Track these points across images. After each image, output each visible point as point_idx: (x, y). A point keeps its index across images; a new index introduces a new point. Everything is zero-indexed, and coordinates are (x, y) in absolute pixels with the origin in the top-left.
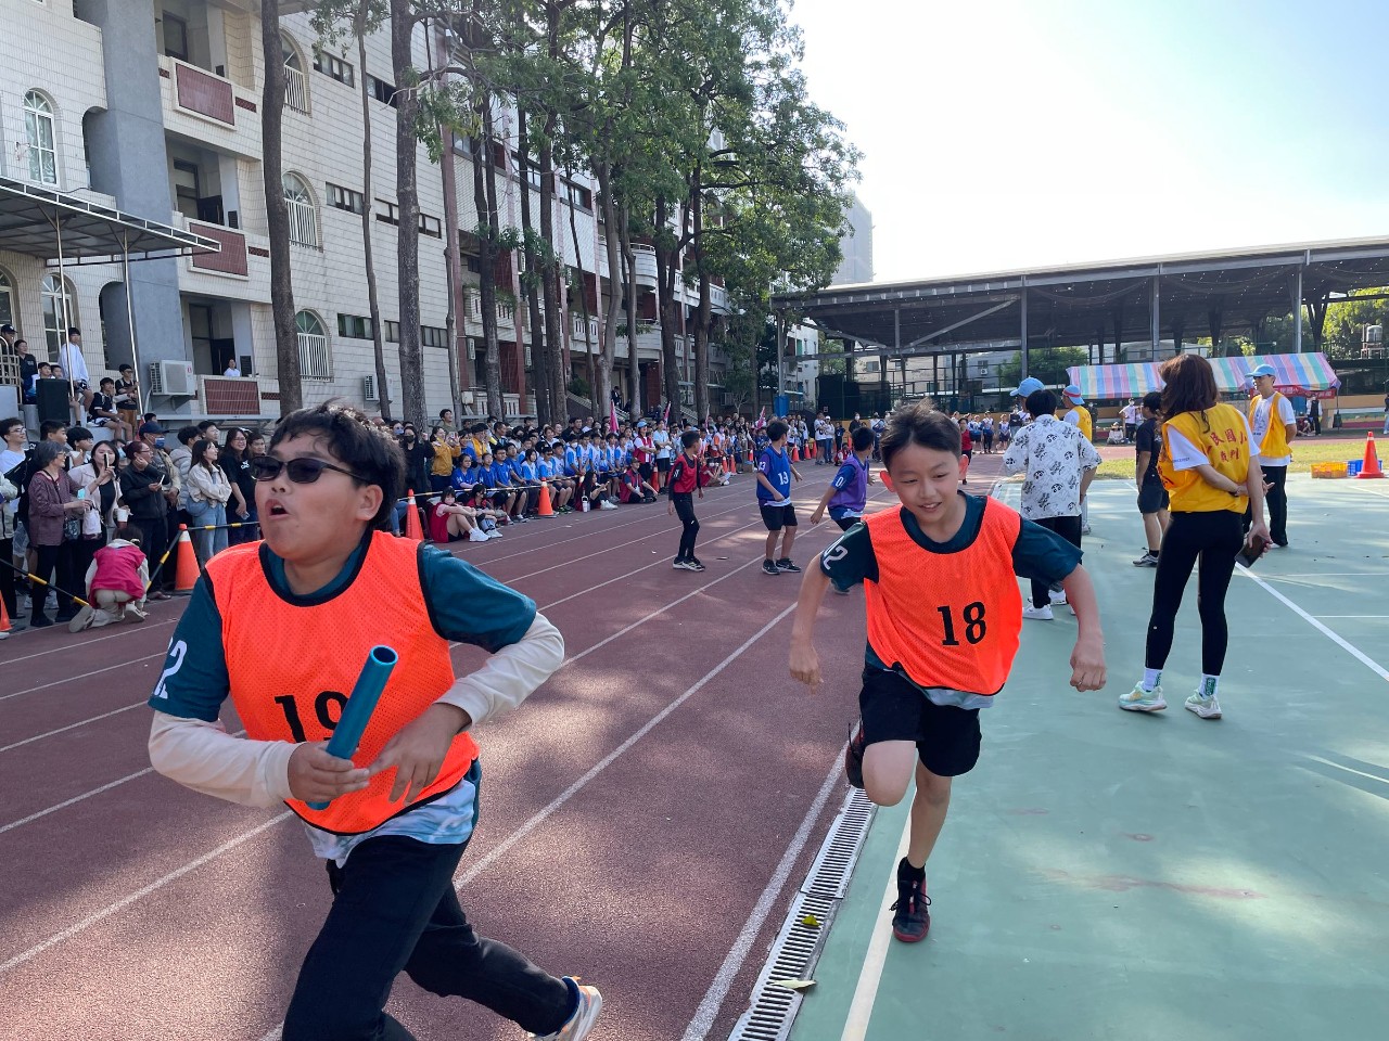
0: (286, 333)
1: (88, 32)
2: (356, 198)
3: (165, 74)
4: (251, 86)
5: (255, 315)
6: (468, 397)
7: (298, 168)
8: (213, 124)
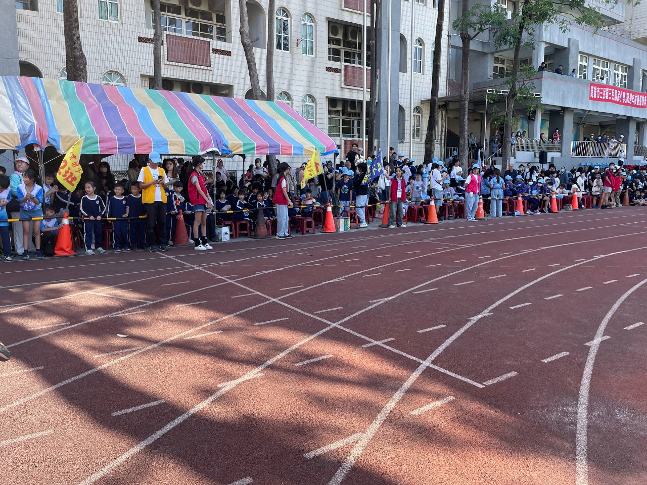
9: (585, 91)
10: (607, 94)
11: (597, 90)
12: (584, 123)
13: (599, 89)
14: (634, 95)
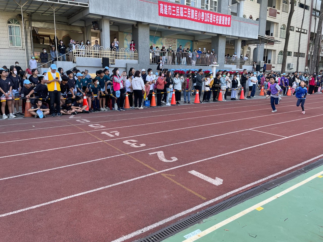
0: (285, 56)
1: (259, 5)
2: (293, 28)
3: (268, 10)
4: (279, 9)
5: (273, 52)
6: (307, 68)
7: (284, 23)
8: (273, 18)
9: (153, 7)
10: (182, 12)
11: (168, 8)
12: (197, 41)
13: (170, 6)
14: (215, 16)
